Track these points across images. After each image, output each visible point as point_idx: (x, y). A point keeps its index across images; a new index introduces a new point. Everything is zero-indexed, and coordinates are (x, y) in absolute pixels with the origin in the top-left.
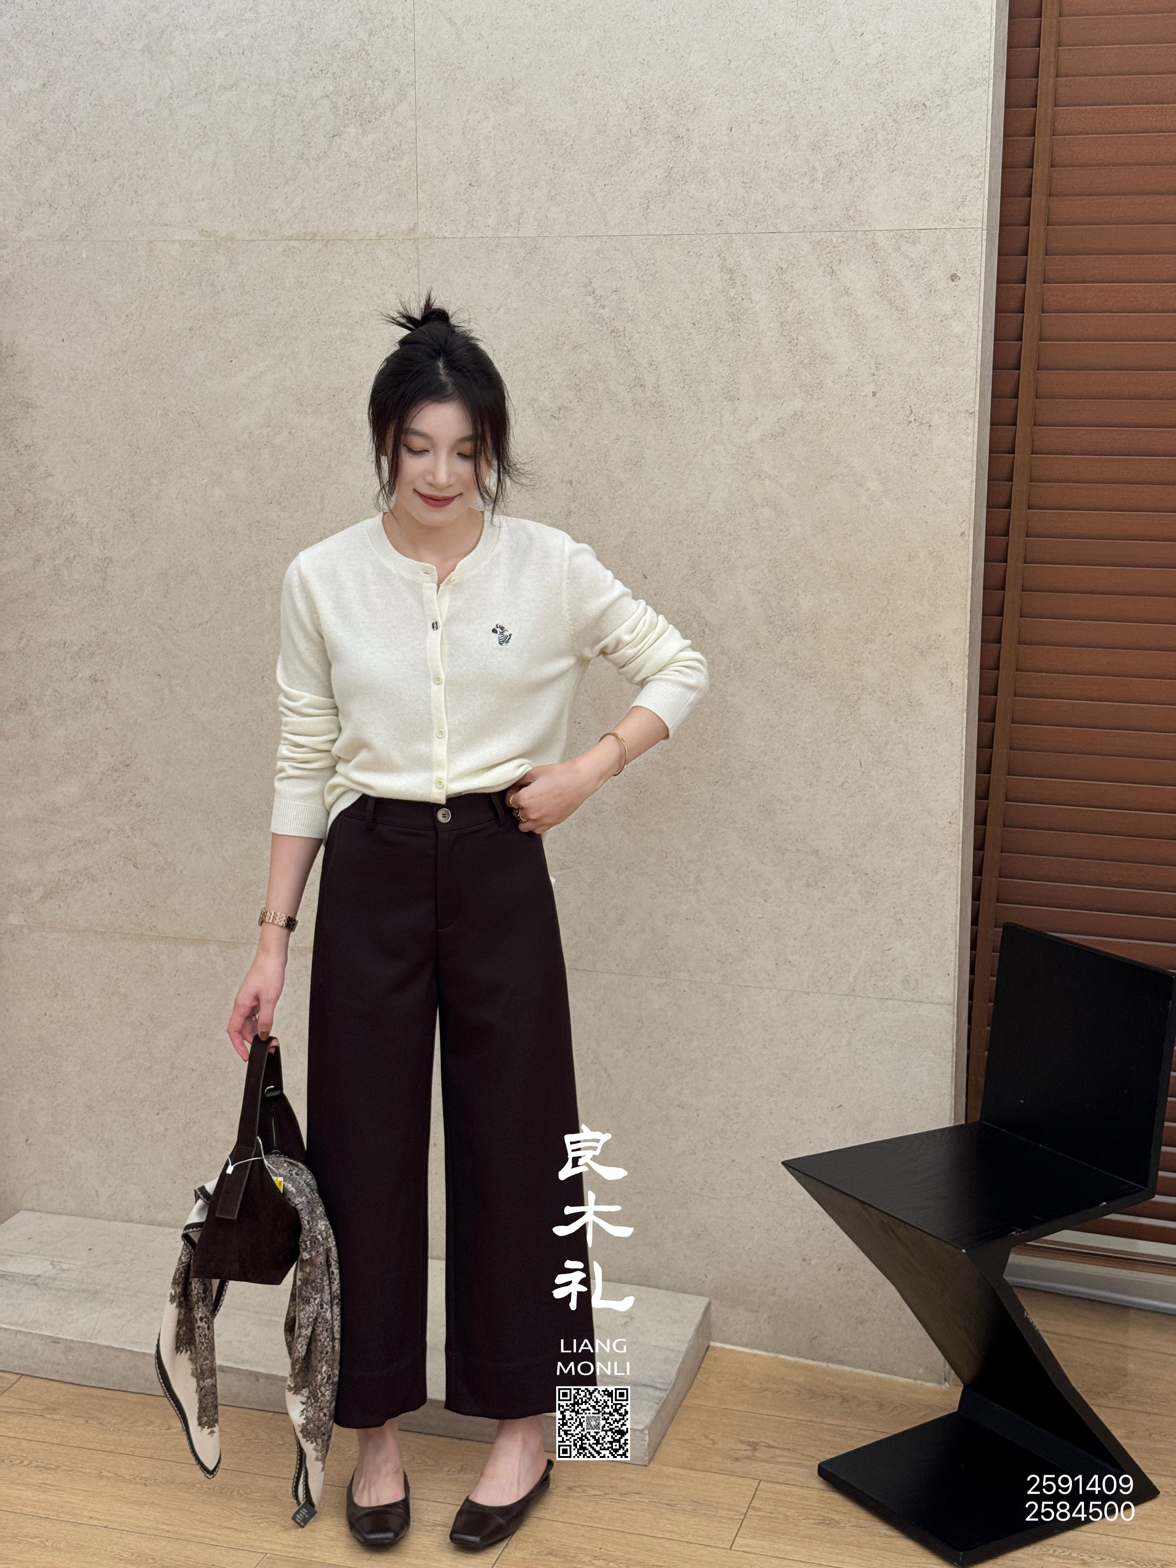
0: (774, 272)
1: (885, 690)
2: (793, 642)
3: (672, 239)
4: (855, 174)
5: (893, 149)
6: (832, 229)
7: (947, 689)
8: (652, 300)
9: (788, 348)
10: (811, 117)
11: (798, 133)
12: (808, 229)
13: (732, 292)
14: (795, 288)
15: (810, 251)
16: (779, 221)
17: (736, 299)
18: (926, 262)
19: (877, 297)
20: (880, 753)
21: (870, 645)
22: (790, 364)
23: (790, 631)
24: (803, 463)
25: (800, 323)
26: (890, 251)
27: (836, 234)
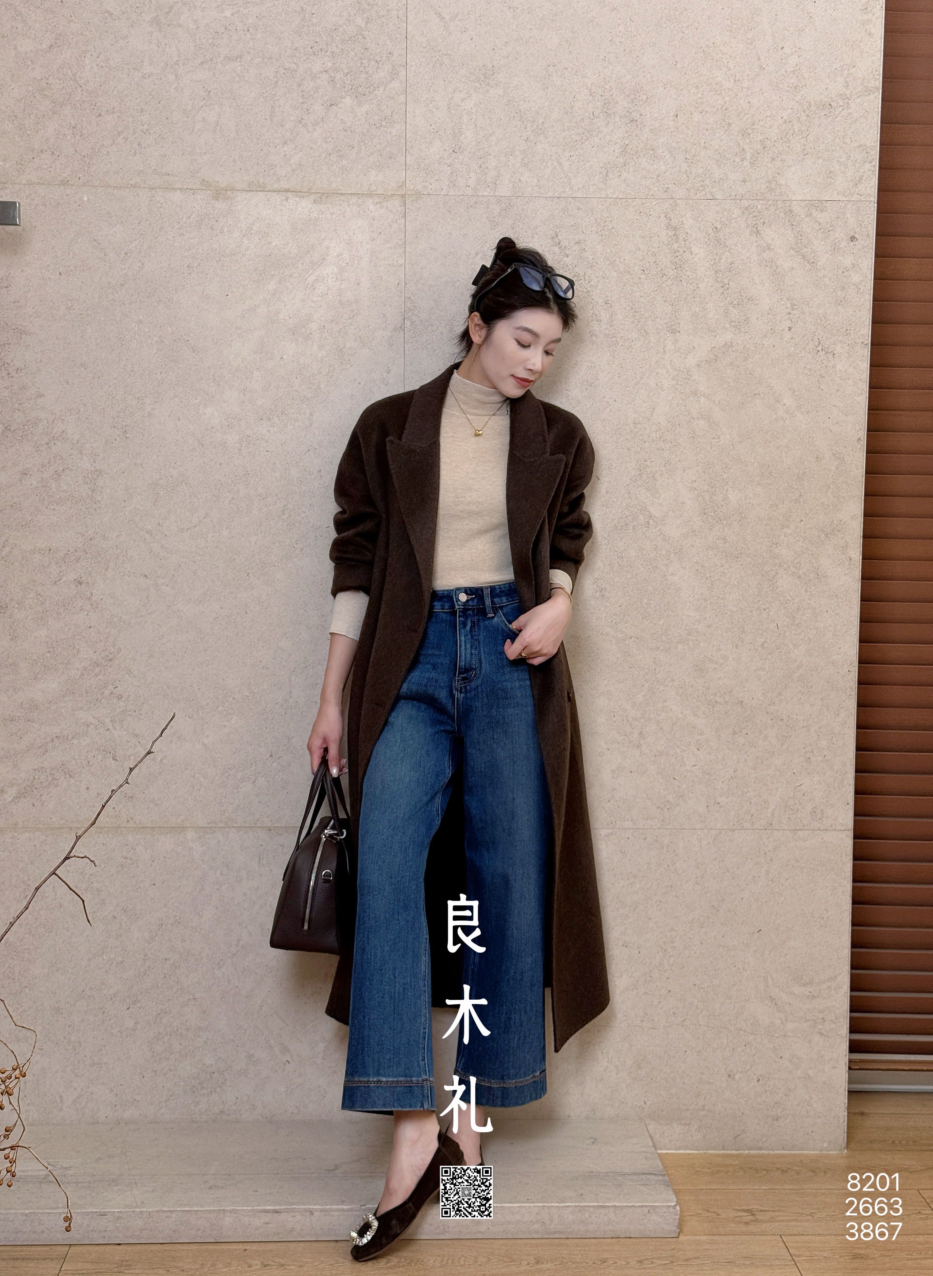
0: (710, 231)
1: (798, 566)
2: (724, 529)
3: (627, 201)
4: (776, 156)
5: (806, 137)
6: (758, 198)
7: (847, 563)
8: (609, 251)
9: (721, 291)
10: (741, 109)
11: (731, 122)
12: (738, 197)
13: (676, 246)
14: (728, 243)
15: (740, 215)
16: (715, 190)
17: (679, 251)
18: (831, 226)
19: (792, 252)
20: (794, 618)
21: (786, 530)
22: (722, 304)
23: (721, 520)
24: (731, 384)
25: (730, 271)
26: (803, 216)
27: (761, 202)
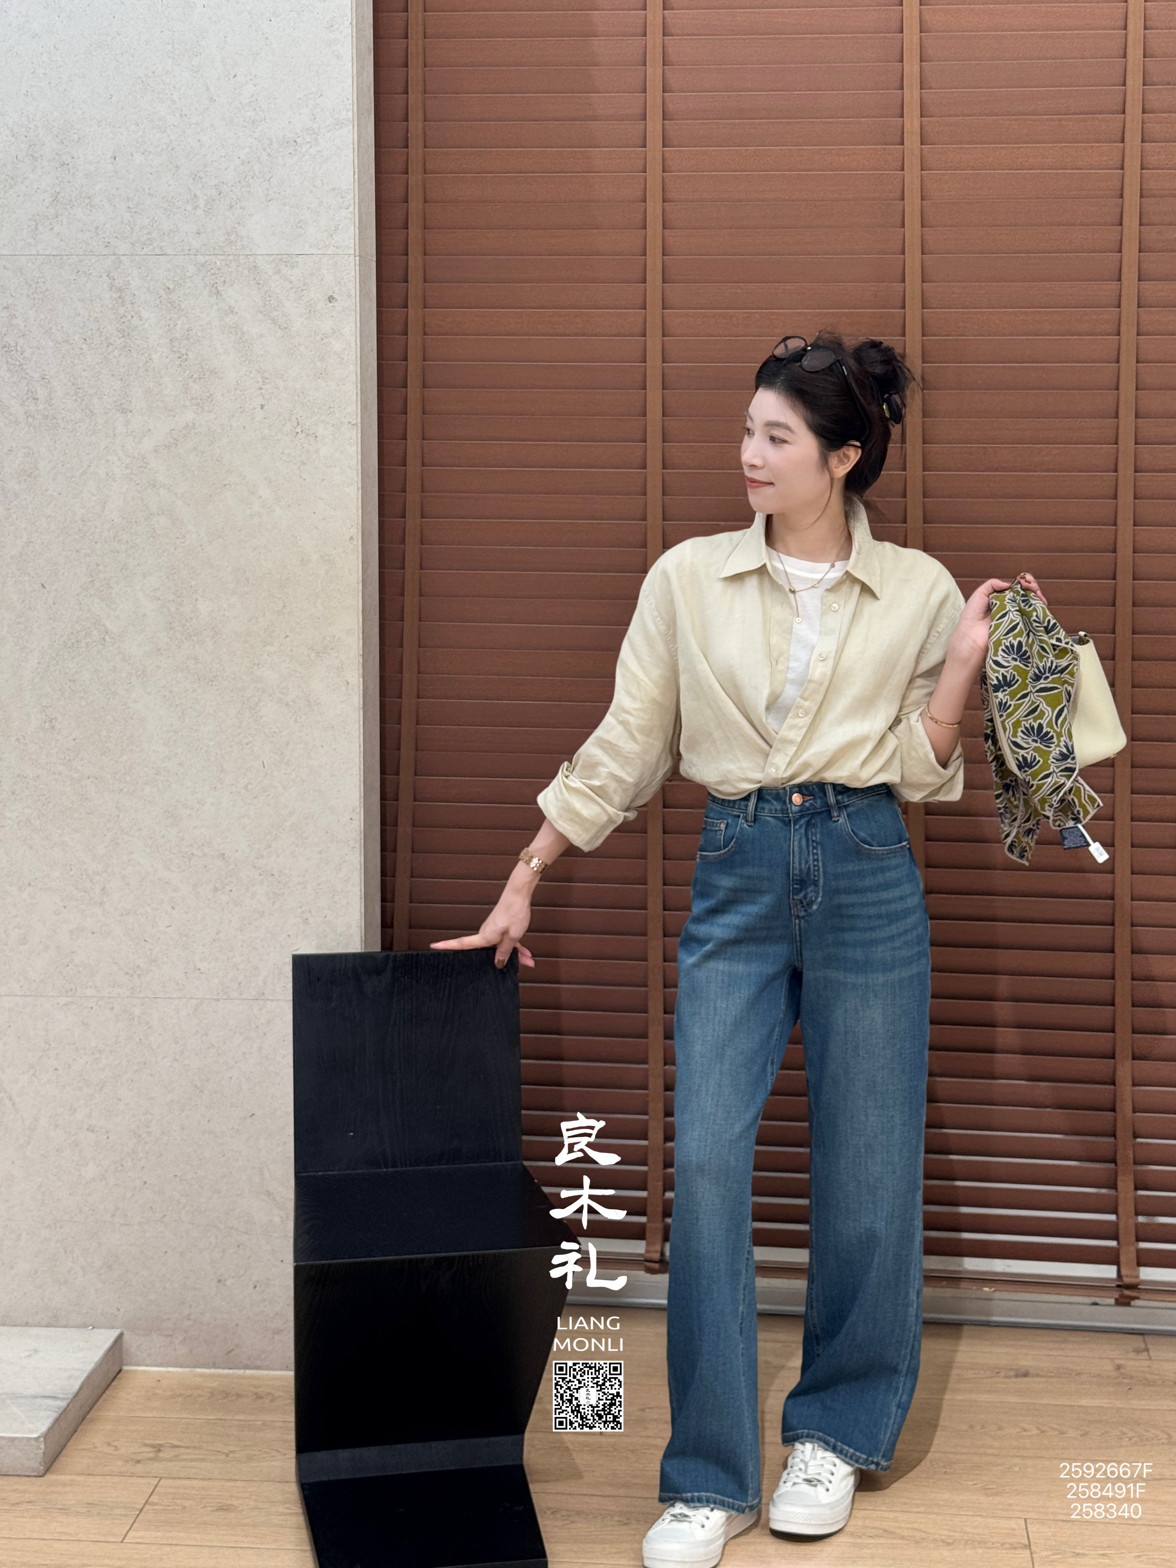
0: (162, 292)
1: (285, 691)
2: (194, 647)
3: (62, 259)
4: (234, 203)
5: (269, 180)
6: (216, 252)
7: (342, 688)
8: (43, 317)
9: (178, 362)
10: (190, 149)
11: (179, 164)
12: (193, 252)
13: (122, 311)
14: (183, 306)
15: (196, 272)
16: (164, 244)
17: (126, 317)
18: (305, 284)
19: (260, 316)
20: (283, 754)
21: (269, 648)
22: (180, 379)
23: (190, 636)
24: (196, 473)
25: (188, 339)
26: (270, 273)
27: (220, 257)
